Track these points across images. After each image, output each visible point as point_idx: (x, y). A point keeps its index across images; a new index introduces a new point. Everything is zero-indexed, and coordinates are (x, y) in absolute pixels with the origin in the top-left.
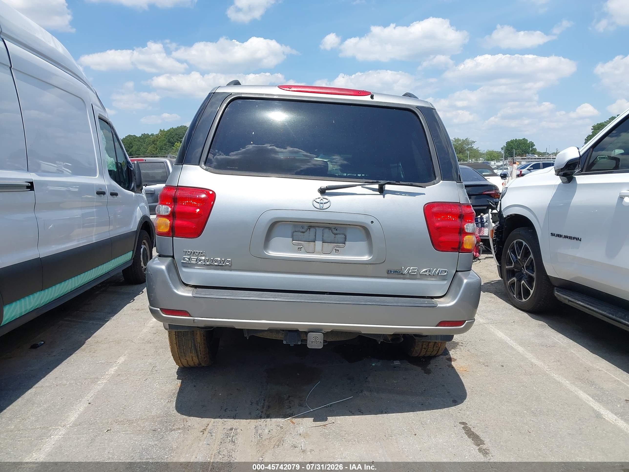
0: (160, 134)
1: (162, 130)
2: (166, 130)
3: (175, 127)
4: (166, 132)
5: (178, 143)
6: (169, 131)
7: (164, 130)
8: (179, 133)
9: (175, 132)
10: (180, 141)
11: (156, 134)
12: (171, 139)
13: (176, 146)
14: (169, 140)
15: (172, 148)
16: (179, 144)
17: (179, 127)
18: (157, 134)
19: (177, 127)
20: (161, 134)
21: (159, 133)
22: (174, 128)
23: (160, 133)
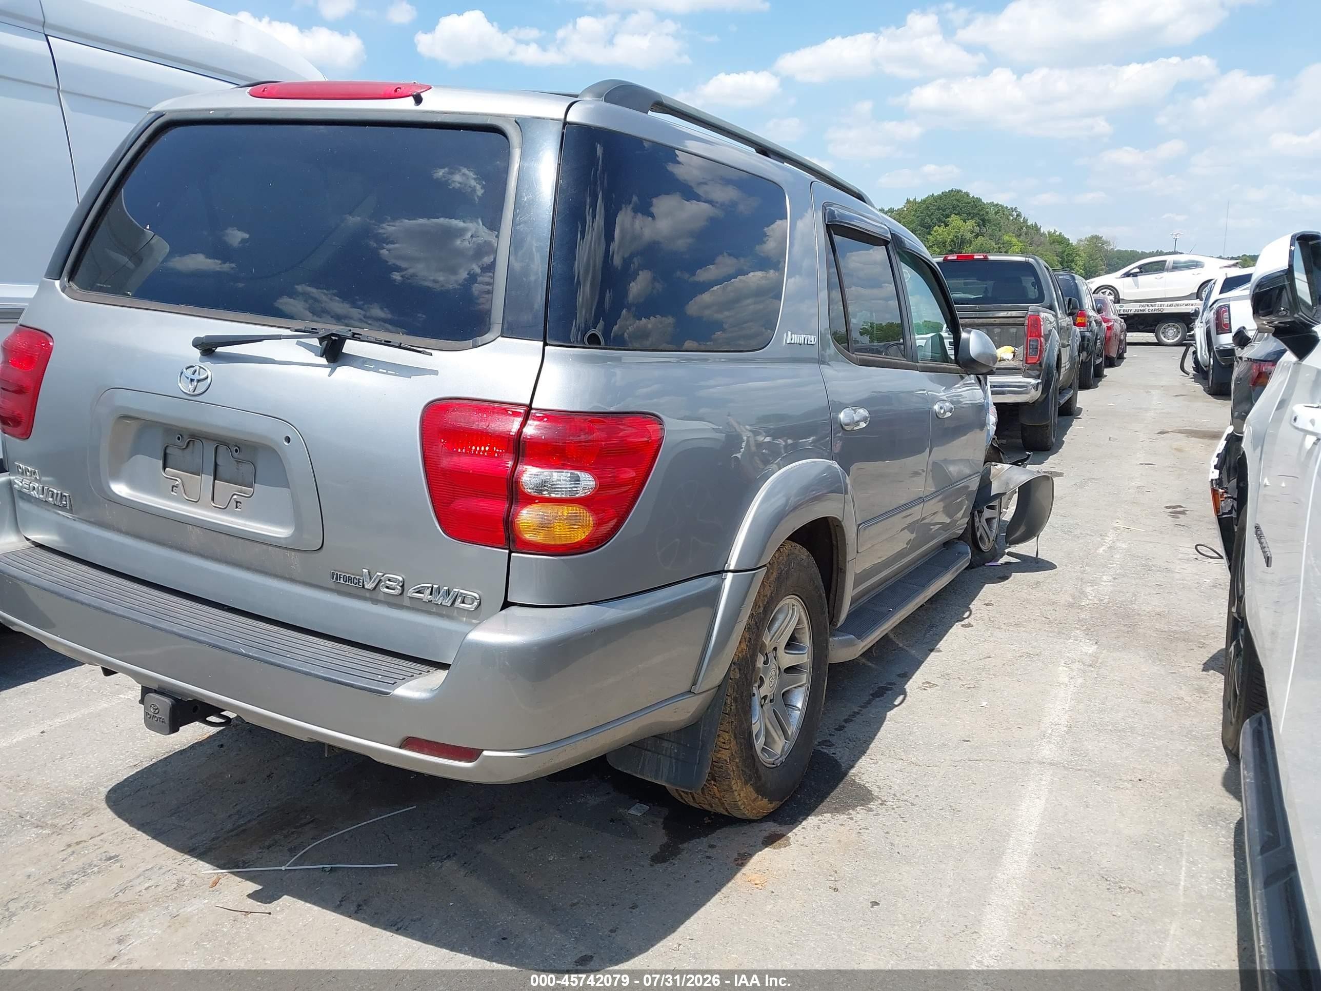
0: (905, 209)
1: (911, 200)
2: (919, 200)
3: (937, 193)
4: (919, 203)
5: (939, 226)
6: (924, 201)
7: (915, 199)
8: (945, 205)
9: (935, 203)
10: (944, 222)
11: (898, 209)
12: (928, 220)
13: (935, 234)
14: (923, 220)
15: (927, 238)
16: (942, 229)
17: (946, 192)
18: (900, 207)
19: (942, 193)
20: (907, 209)
21: (905, 207)
22: (935, 195)
23: (908, 206)
